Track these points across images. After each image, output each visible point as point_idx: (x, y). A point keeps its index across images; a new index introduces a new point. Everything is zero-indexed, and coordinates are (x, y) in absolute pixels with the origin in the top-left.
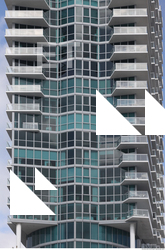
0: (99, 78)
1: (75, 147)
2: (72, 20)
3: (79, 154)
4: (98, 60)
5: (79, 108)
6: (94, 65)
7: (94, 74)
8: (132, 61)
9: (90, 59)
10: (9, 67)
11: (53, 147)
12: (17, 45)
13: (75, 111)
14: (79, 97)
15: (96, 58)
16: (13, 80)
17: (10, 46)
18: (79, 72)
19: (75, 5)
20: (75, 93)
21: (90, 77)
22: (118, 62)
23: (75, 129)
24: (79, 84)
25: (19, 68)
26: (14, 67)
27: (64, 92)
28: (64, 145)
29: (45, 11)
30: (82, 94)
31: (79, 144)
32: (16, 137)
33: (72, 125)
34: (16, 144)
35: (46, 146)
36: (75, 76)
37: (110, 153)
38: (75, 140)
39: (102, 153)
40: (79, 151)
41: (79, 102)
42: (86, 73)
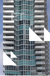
0: (30, 50)
1: (23, 70)
2: (23, 33)
3: (25, 72)
4: (30, 45)
5: (24, 59)
6: (29, 46)
7: (29, 49)
8: (40, 45)
9: (28, 45)
10: (4, 47)
11: (17, 70)
12: (6, 40)
13: (23, 60)
14: (25, 56)
15: (30, 44)
16: (5, 51)
17: (4, 41)
18: (25, 48)
19: (23, 29)
20: (23, 54)
21: (28, 50)
22: (36, 45)
23: (23, 65)
24: (25, 52)
25: (7, 47)
26: (5, 47)
27: (20, 54)
28: (20, 70)
29: (14, 31)
30: (26, 55)
31: (25, 69)
32: (6, 67)
33: (22, 64)
34: (6, 69)
35: (15, 70)
36: (23, 49)
37: (34, 72)
38: (23, 68)
39: (32, 72)
40: (25, 71)
41: (25, 57)
42: (27, 49)
